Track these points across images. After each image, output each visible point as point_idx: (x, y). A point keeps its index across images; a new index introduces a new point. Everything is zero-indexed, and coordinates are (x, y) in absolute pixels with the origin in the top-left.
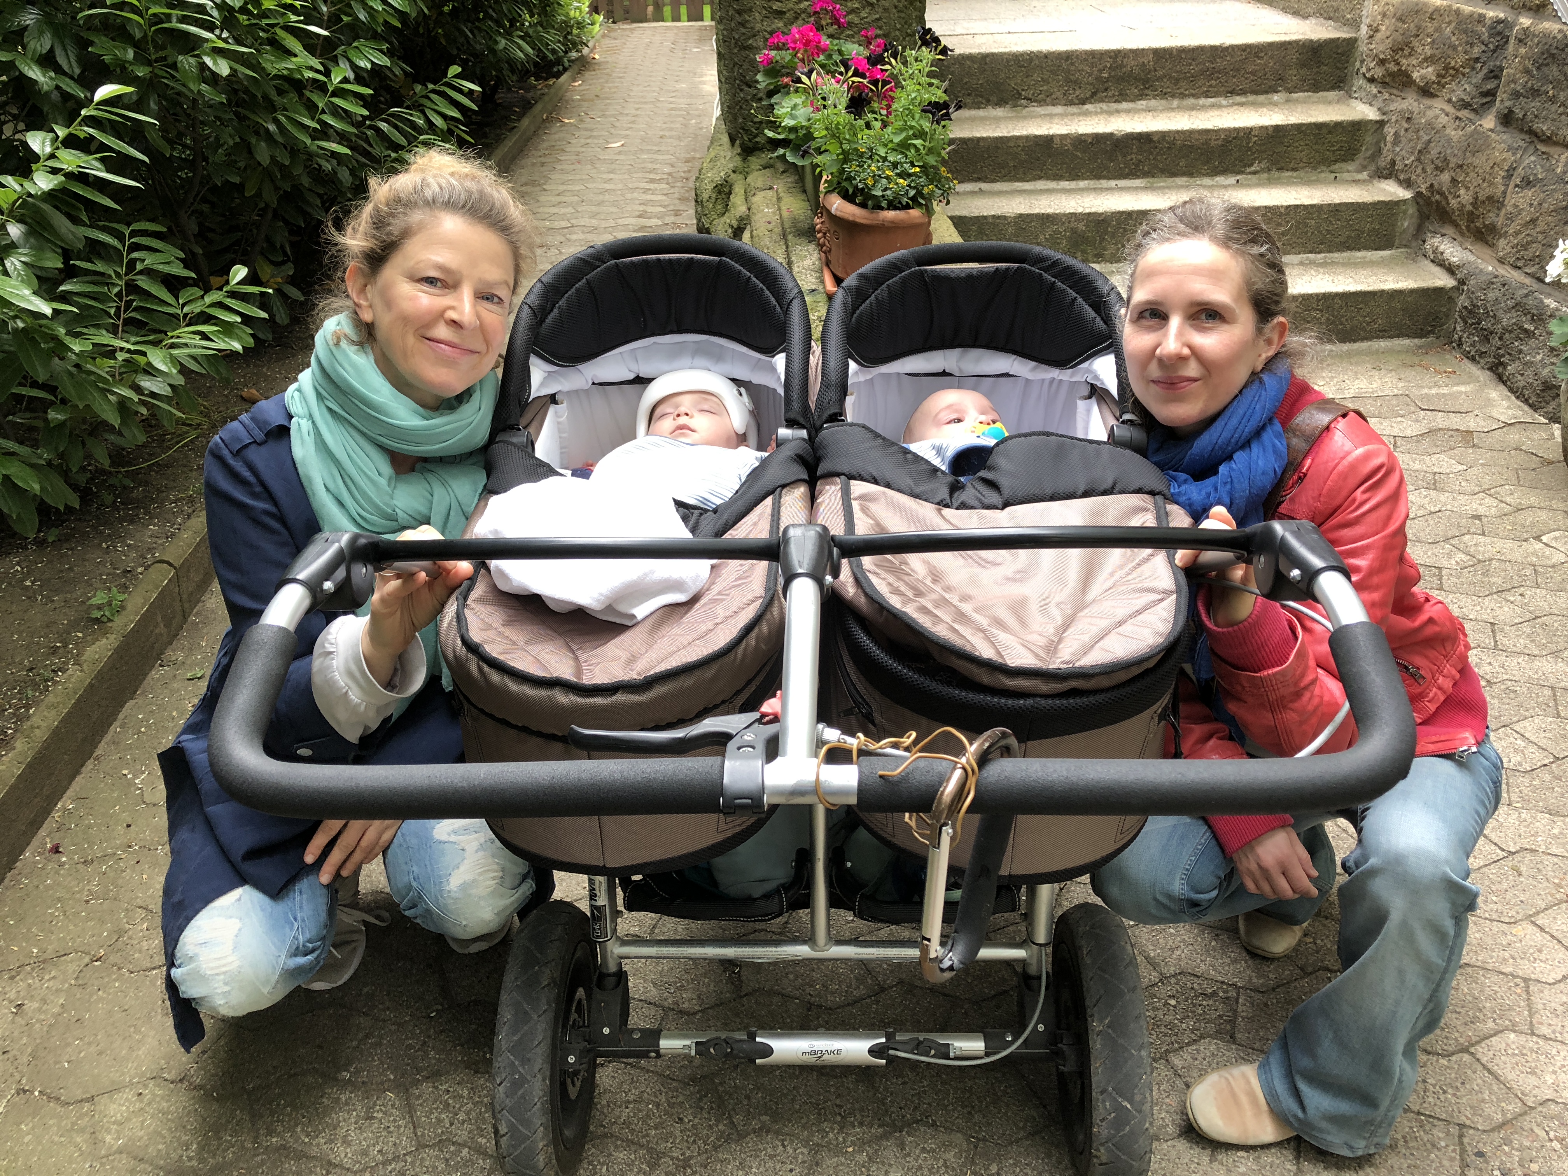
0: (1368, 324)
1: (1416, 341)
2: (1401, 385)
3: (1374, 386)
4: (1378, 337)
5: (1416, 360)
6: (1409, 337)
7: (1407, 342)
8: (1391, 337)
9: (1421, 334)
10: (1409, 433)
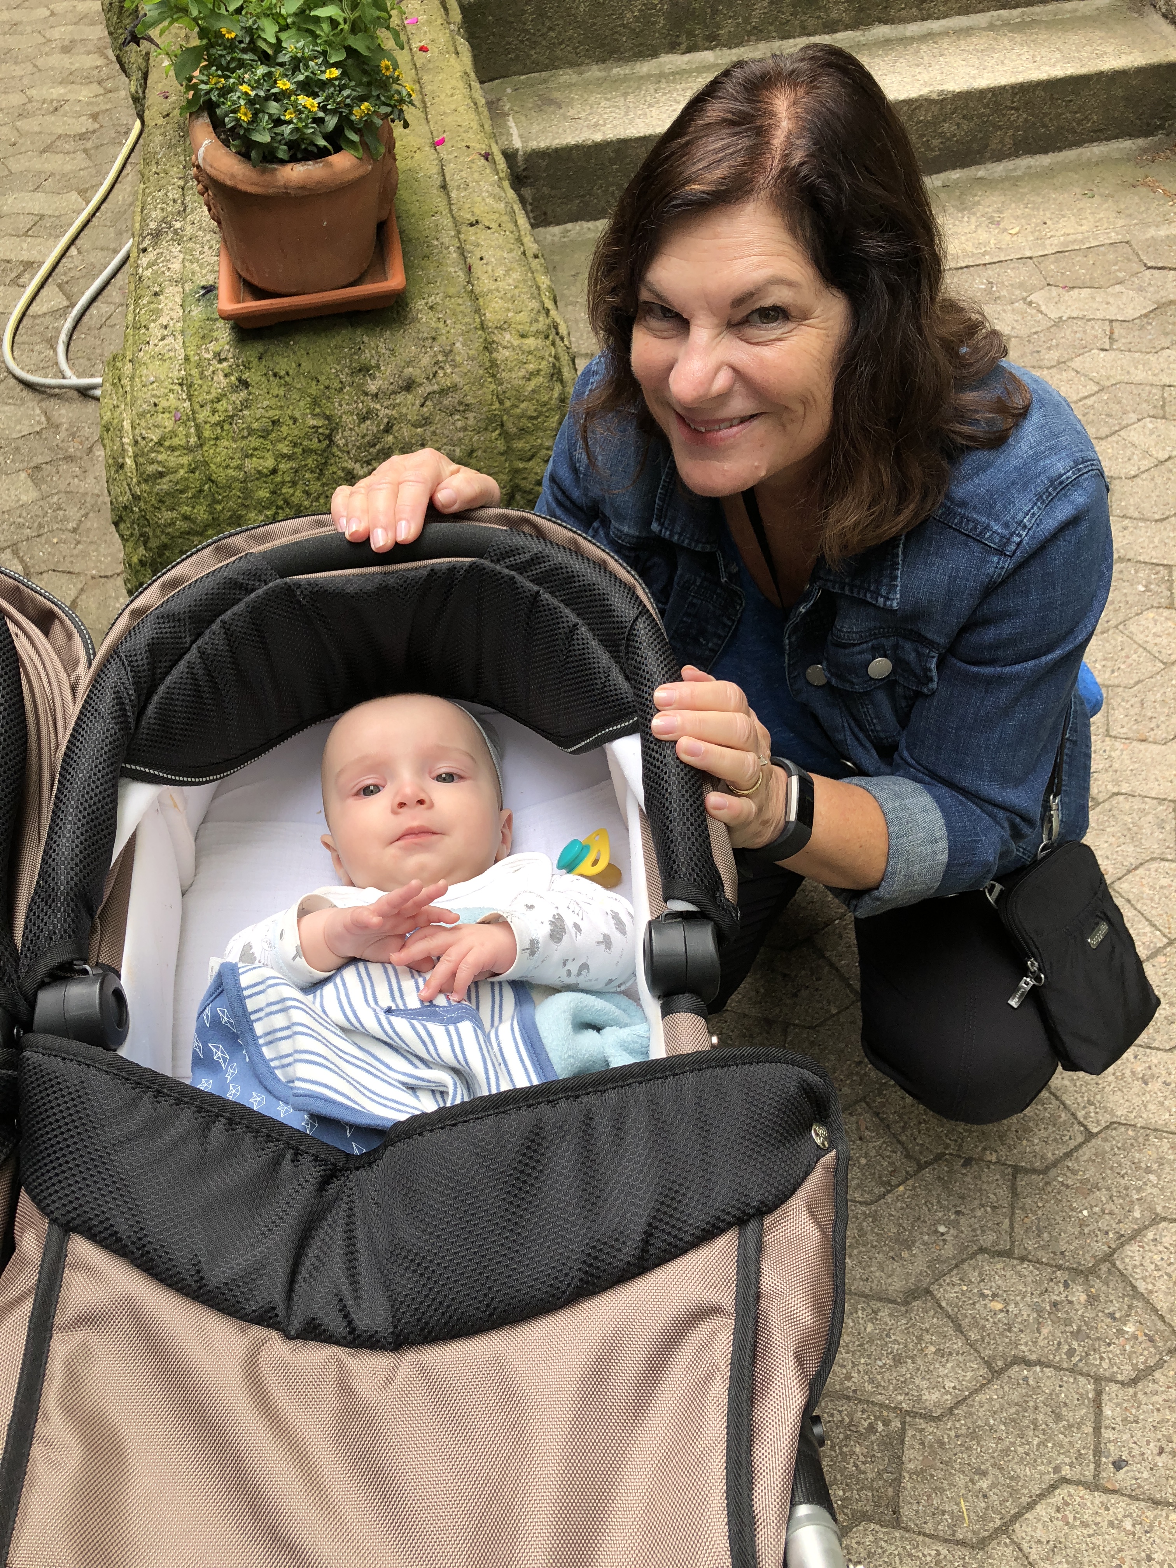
0: (1079, 122)
1: (1141, 142)
2: (1120, 222)
3: (1084, 228)
4: (1092, 141)
5: (1140, 173)
6: (1131, 136)
7: (1127, 144)
8: (1108, 139)
9: (1146, 131)
10: (1131, 313)
